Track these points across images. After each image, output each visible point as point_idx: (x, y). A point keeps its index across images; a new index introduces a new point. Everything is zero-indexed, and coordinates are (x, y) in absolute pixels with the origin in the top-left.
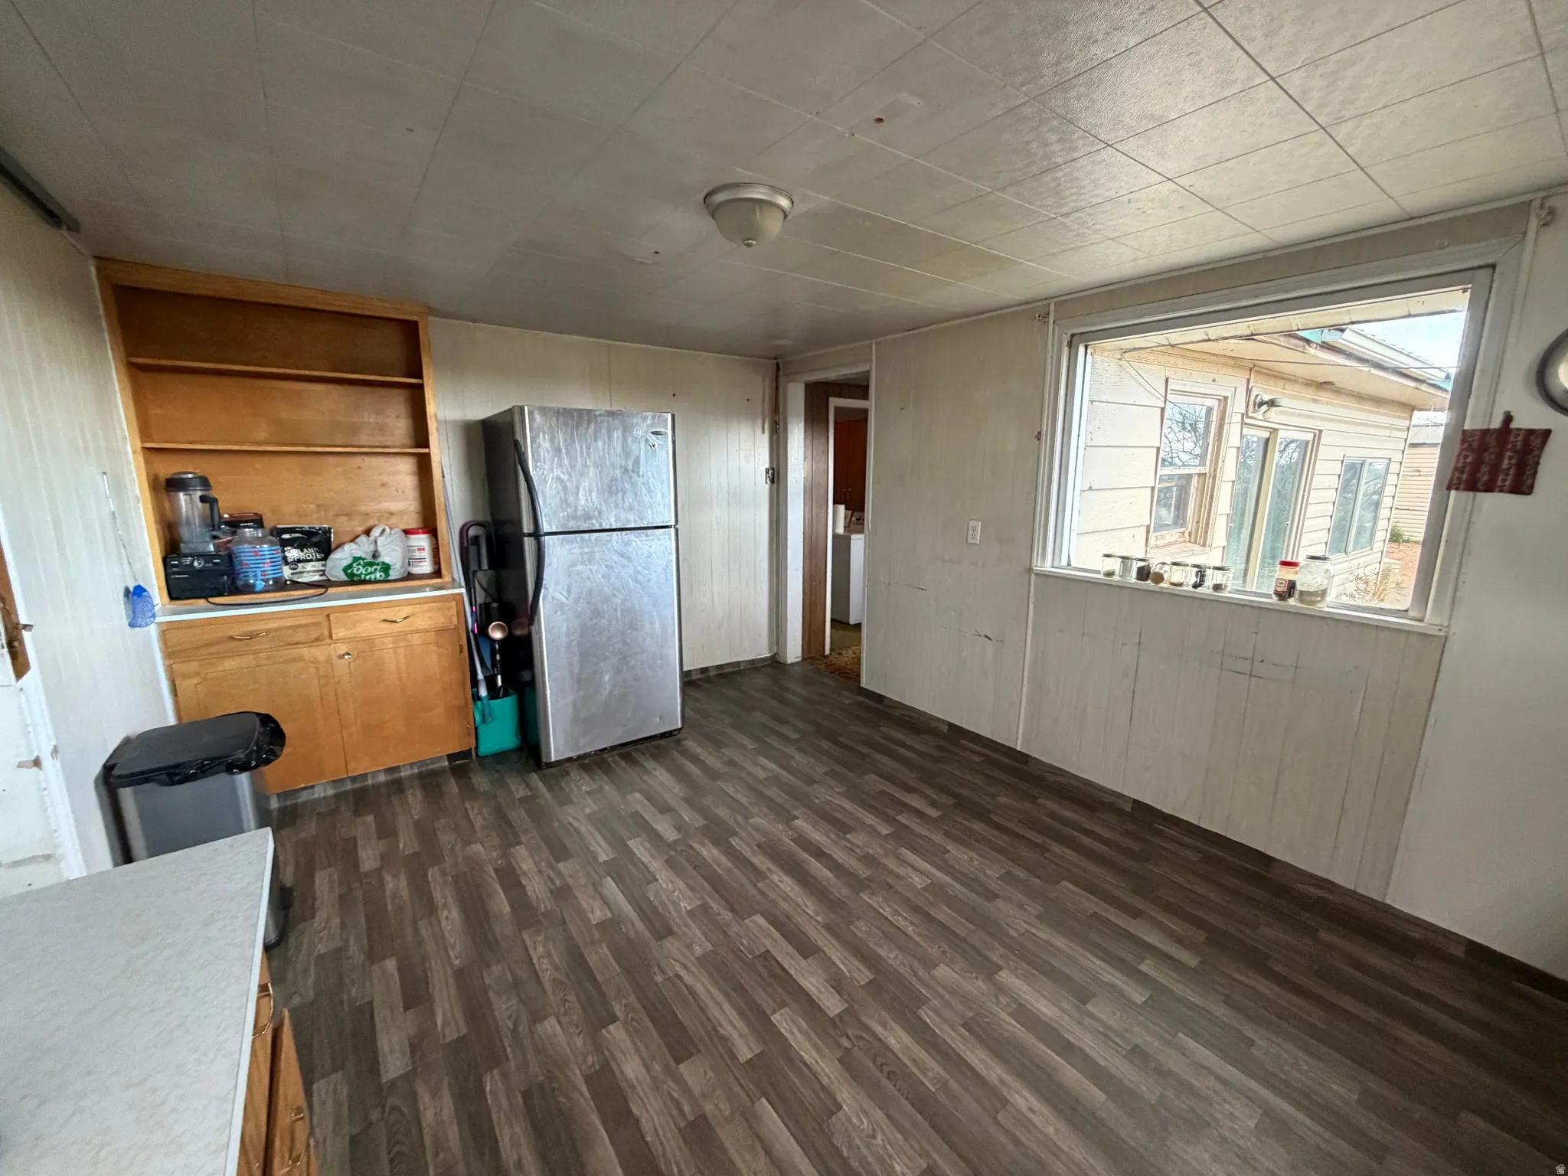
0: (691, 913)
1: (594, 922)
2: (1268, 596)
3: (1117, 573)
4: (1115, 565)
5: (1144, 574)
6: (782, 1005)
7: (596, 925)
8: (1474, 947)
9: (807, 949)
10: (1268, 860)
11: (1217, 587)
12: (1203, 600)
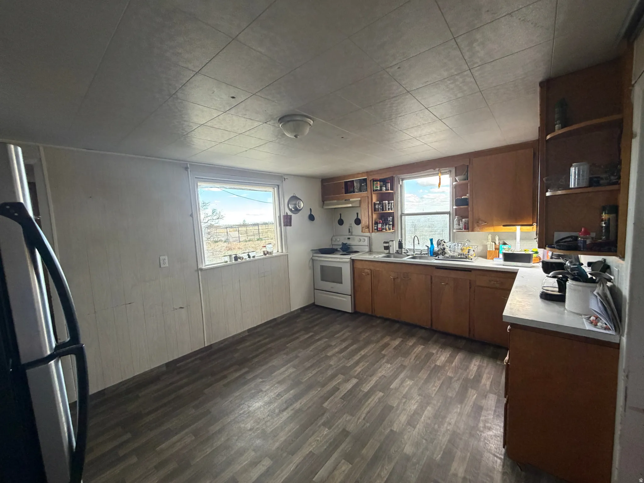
0: (329, 428)
1: (351, 466)
2: (263, 256)
3: (228, 261)
4: (227, 259)
5: (236, 258)
6: (360, 390)
7: (352, 464)
8: (301, 309)
9: (336, 389)
10: (275, 320)
11: (254, 257)
12: (252, 261)
